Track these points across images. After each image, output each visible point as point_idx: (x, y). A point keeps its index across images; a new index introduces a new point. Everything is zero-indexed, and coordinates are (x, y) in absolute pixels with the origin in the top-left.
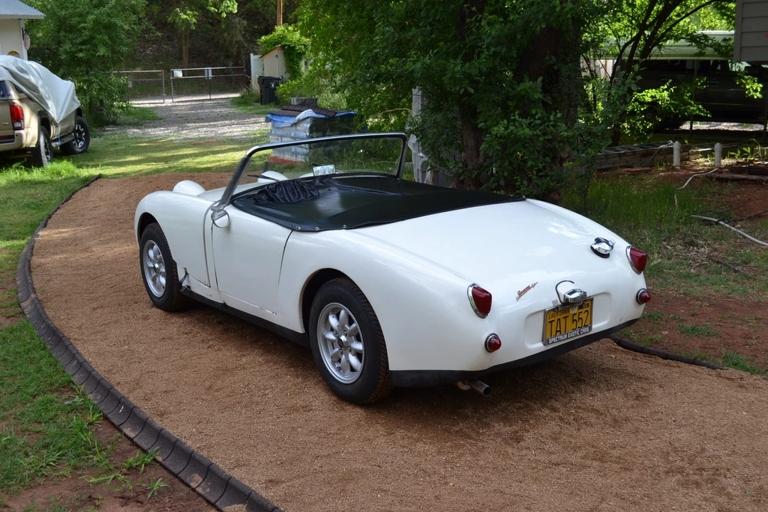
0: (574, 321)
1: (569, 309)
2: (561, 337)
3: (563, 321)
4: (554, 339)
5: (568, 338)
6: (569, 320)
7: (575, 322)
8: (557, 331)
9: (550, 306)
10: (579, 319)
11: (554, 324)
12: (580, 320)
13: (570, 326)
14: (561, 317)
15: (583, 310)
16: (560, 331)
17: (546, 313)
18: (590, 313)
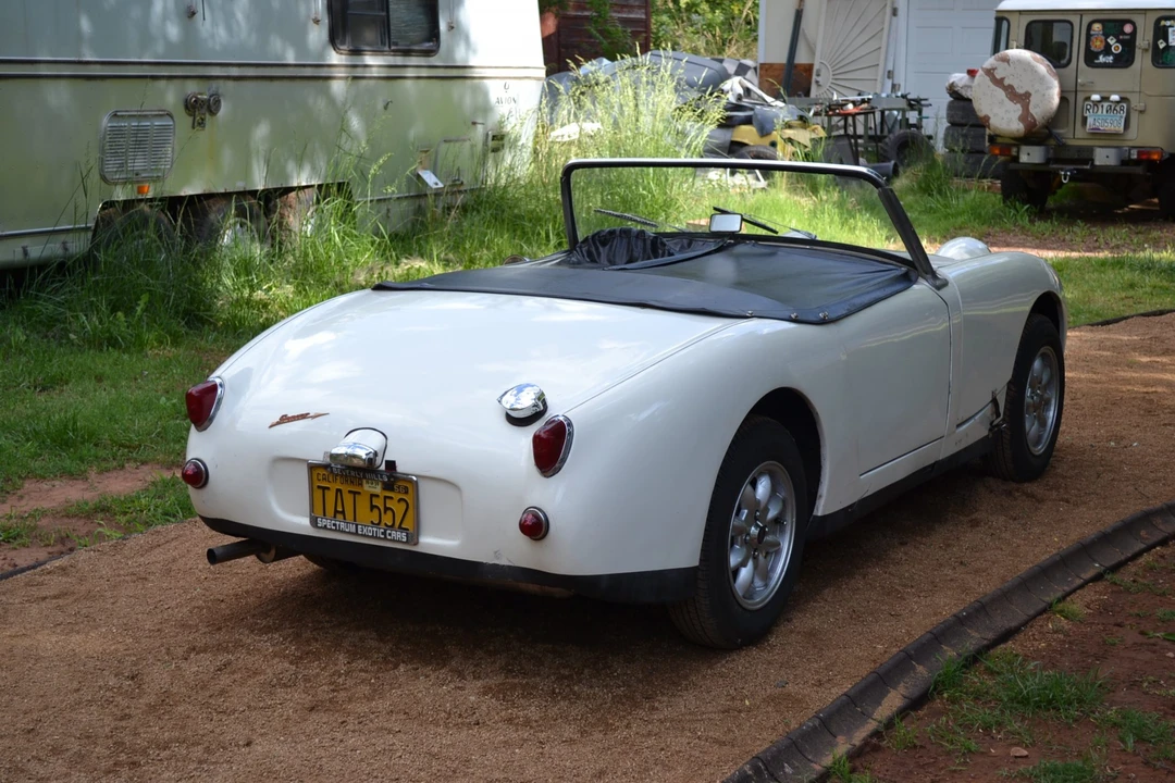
0: (373, 507)
1: (360, 479)
2: (343, 525)
3: (348, 499)
4: (329, 523)
5: (356, 534)
6: (363, 504)
7: (376, 511)
8: (336, 512)
9: (318, 457)
10: (386, 509)
11: (331, 496)
12: (389, 513)
13: (364, 513)
14: (345, 488)
15: (396, 496)
16: (343, 512)
17: (312, 468)
18: (412, 507)
